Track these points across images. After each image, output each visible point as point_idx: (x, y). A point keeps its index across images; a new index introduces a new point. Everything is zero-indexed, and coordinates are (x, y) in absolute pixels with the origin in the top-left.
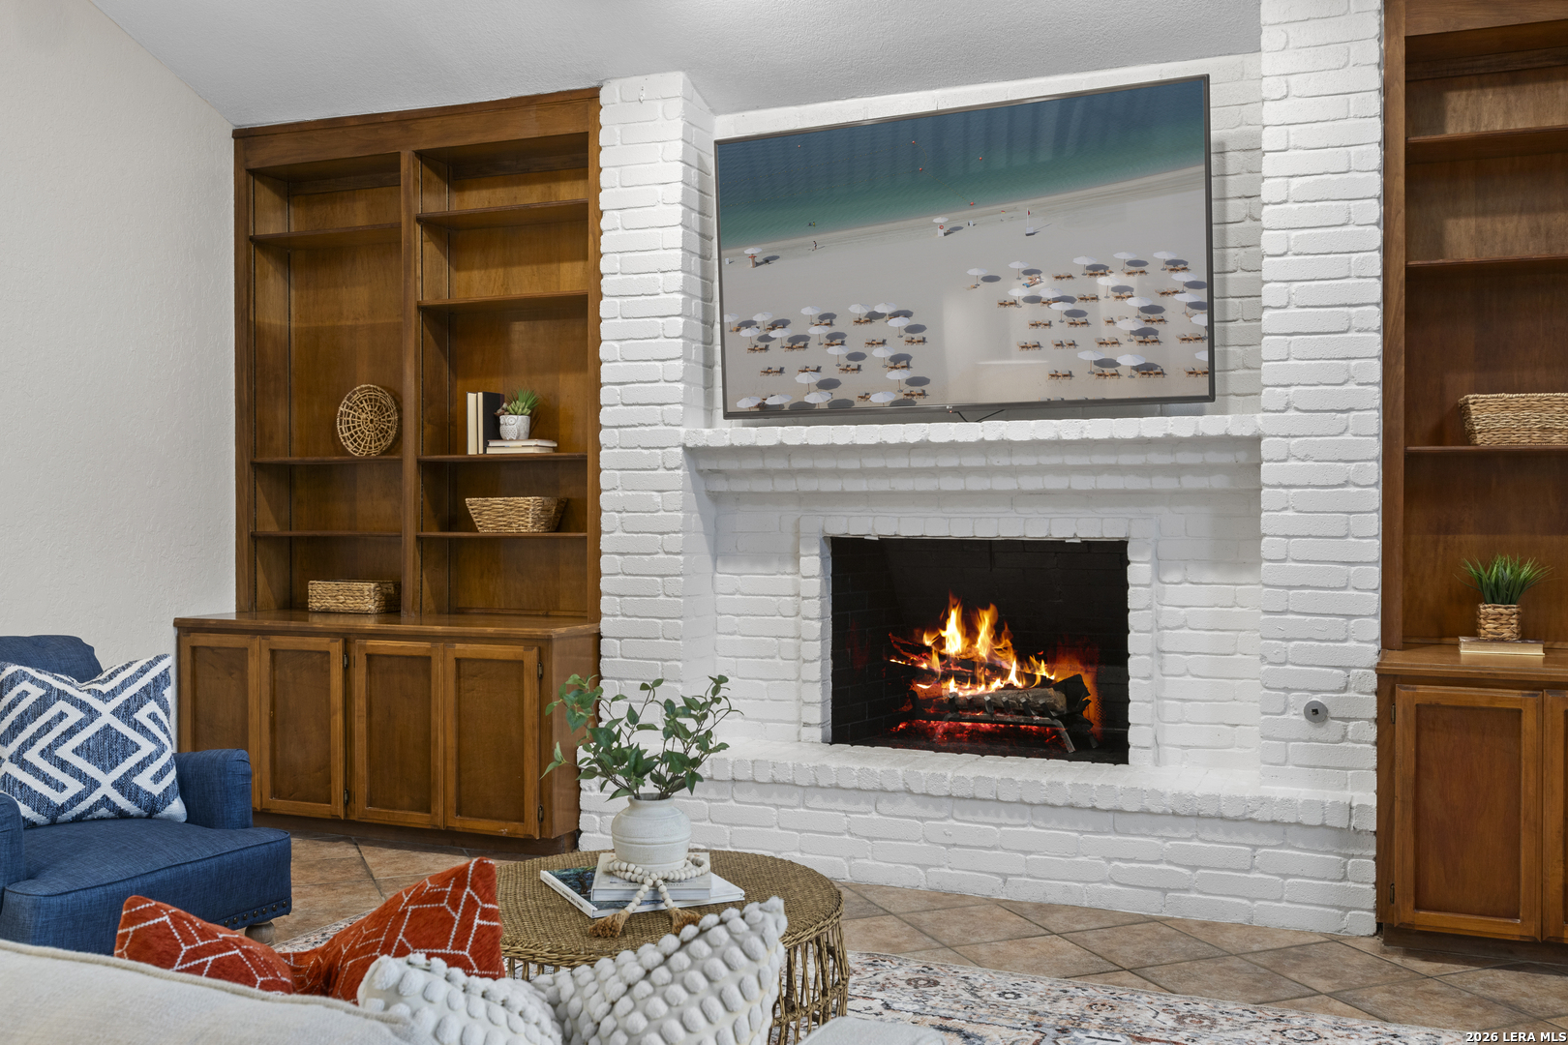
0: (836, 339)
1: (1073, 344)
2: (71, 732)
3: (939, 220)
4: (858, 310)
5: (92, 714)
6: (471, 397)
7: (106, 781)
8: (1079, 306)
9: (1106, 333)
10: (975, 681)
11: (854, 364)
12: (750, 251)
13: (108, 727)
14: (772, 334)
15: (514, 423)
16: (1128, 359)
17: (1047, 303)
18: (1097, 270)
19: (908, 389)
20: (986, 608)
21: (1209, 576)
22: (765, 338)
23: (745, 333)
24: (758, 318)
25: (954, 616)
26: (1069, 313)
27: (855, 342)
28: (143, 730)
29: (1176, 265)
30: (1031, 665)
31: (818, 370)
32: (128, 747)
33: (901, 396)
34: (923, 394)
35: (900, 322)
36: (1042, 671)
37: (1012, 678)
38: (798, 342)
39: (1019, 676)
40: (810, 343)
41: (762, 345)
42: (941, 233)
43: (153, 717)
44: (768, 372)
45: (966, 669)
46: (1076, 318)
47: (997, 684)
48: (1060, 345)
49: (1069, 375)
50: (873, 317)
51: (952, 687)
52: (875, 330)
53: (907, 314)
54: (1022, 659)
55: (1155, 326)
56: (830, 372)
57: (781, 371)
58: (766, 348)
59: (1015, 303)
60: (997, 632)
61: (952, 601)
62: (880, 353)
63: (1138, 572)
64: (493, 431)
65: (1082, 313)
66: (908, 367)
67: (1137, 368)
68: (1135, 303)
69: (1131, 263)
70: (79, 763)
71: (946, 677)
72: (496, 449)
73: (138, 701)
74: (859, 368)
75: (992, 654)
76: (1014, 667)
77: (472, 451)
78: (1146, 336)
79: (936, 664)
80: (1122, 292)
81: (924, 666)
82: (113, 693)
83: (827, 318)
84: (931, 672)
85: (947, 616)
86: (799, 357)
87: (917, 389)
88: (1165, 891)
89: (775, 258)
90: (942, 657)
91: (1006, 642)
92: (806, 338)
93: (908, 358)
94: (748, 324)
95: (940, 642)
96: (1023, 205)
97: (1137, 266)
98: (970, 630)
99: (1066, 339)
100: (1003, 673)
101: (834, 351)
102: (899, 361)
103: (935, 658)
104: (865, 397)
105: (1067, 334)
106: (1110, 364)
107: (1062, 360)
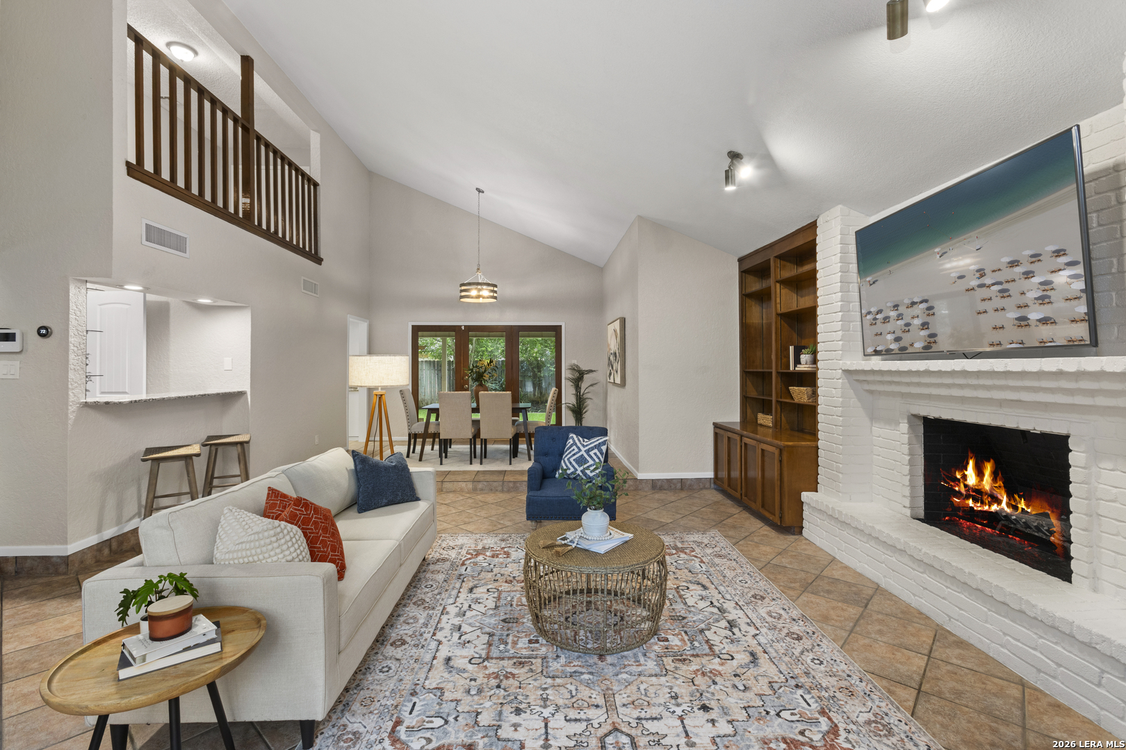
0: (900, 317)
1: (1003, 309)
2: (574, 455)
3: (937, 250)
4: (907, 301)
5: (580, 450)
6: (790, 348)
7: (580, 469)
8: (1005, 286)
9: (1022, 300)
10: (983, 503)
11: (907, 329)
12: (868, 279)
13: (583, 455)
14: (878, 317)
16: (1035, 316)
17: (989, 287)
18: (1013, 264)
19: (929, 340)
20: (989, 461)
22: (875, 319)
23: (868, 316)
24: (872, 310)
25: (971, 463)
26: (1000, 291)
27: (907, 318)
28: (591, 457)
29: (1059, 253)
30: (1015, 500)
31: (894, 333)
32: (586, 461)
33: (926, 344)
34: (935, 342)
35: (924, 306)
36: (1022, 505)
37: (1004, 505)
38: (886, 320)
39: (1008, 505)
40: (891, 320)
41: (874, 322)
42: (938, 256)
43: (595, 454)
44: (877, 334)
45: (977, 494)
46: (1004, 293)
47: (996, 507)
48: (997, 310)
49: (1002, 327)
50: (913, 304)
51: (970, 503)
52: (914, 311)
53: (926, 301)
54: (1010, 496)
55: (1048, 293)
56: (899, 333)
57: (881, 334)
58: (875, 324)
59: (973, 289)
60: (995, 477)
61: (970, 455)
62: (917, 322)
64: (797, 361)
65: (1007, 290)
66: (928, 328)
67: (1039, 321)
68: (1036, 280)
69: (1032, 256)
70: (574, 463)
71: (968, 497)
72: (800, 368)
73: (592, 449)
74: (909, 331)
75: (992, 488)
76: (1005, 499)
77: (791, 369)
78: (1043, 300)
79: (963, 490)
81: (957, 489)
82: (587, 446)
83: (896, 307)
84: (959, 492)
85: (968, 463)
86: (887, 326)
87: (932, 340)
88: (1039, 671)
89: (877, 281)
90: (966, 486)
91: (1000, 483)
93: (928, 323)
94: (869, 313)
95: (965, 477)
96: (974, 234)
97: (1036, 257)
98: (980, 474)
99: (1000, 306)
100: (999, 502)
101: (899, 323)
102: (925, 326)
103: (962, 485)
104: (912, 345)
105: (998, 302)
106: (1024, 318)
107: (997, 319)
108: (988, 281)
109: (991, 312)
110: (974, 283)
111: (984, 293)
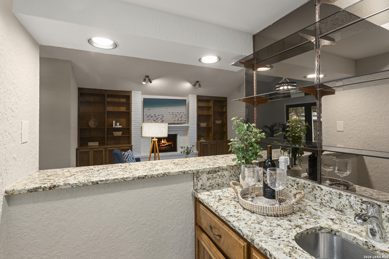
0: (155, 117)
3: (165, 108)
4: (158, 114)
6: (114, 121)
8: (176, 115)
9: (178, 117)
10: (164, 145)
12: (147, 109)
14: (149, 116)
15: (118, 124)
16: (180, 119)
18: (178, 113)
20: (165, 139)
21: (183, 136)
23: (146, 116)
25: (163, 140)
27: (157, 117)
29: (183, 113)
33: (161, 122)
35: (162, 116)
36: (169, 143)
37: (167, 144)
38: (152, 117)
44: (148, 119)
45: (164, 144)
46: (176, 116)
47: (166, 145)
50: (159, 115)
51: (163, 145)
52: (159, 116)
53: (162, 115)
54: (168, 143)
57: (150, 119)
60: (166, 141)
62: (159, 118)
63: (178, 136)
64: (116, 125)
68: (180, 115)
71: (162, 145)
72: (116, 127)
74: (157, 119)
76: (167, 143)
77: (114, 127)
78: (181, 118)
79: (161, 144)
80: (179, 114)
83: (155, 115)
86: (152, 118)
87: (163, 121)
89: (150, 109)
92: (153, 116)
93: (162, 119)
94: (147, 115)
95: (162, 142)
96: (172, 107)
97: (181, 113)
98: (164, 141)
100: (166, 144)
101: (155, 118)
102: (161, 119)
105: (175, 117)
106: (179, 120)
107: (175, 119)
108: (174, 114)
109: (174, 118)
110: (172, 114)
111: (173, 116)
